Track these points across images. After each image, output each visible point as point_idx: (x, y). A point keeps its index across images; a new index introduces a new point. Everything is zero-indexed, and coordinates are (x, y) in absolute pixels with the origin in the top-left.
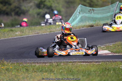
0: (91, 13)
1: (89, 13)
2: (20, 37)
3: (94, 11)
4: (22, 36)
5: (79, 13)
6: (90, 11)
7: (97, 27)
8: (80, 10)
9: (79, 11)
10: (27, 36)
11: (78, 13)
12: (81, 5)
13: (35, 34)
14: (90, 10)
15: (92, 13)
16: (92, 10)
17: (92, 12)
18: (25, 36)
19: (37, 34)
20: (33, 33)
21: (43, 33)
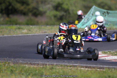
0: (105, 16)
1: (103, 15)
2: (26, 35)
3: (108, 14)
4: (27, 35)
5: (93, 15)
6: (104, 14)
7: (109, 30)
8: (94, 12)
9: (92, 13)
10: (33, 34)
11: (91, 15)
12: (95, 7)
13: (43, 33)
14: (105, 12)
15: (107, 16)
16: (106, 13)
17: (107, 14)
18: (31, 35)
19: (44, 33)
20: (40, 32)
21: (51, 32)
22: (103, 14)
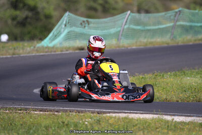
0: (85, 27)
1: (81, 26)
3: (89, 24)
5: (65, 25)
6: (83, 24)
8: (67, 21)
9: (64, 22)
11: (63, 26)
12: (69, 14)
14: (84, 22)
15: (86, 28)
16: (86, 22)
17: (87, 25)
22: (81, 24)
